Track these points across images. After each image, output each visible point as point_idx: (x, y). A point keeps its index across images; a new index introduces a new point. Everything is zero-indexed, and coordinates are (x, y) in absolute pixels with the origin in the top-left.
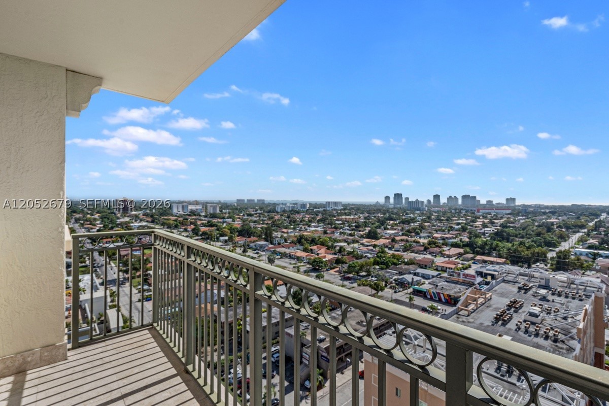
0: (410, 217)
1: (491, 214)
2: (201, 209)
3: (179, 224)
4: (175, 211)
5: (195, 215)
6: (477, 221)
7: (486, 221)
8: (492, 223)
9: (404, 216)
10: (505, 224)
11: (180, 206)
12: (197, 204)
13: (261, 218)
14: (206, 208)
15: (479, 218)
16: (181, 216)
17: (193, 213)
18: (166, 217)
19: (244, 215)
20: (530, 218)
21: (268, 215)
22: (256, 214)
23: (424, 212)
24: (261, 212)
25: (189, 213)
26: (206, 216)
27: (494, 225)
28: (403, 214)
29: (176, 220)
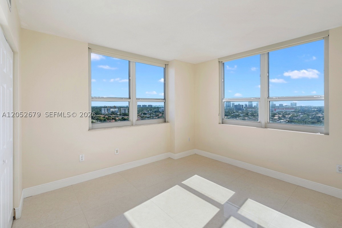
0: (236, 114)
1: (283, 112)
2: (118, 111)
3: (106, 119)
4: (103, 112)
5: (114, 114)
6: (275, 116)
7: (280, 116)
8: (284, 117)
9: (233, 113)
10: (292, 118)
11: (106, 109)
12: (115, 108)
13: (151, 116)
14: (120, 111)
15: (276, 114)
16: (107, 115)
17: (113, 113)
18: (98, 116)
19: (141, 114)
20: (306, 114)
21: (155, 114)
22: (148, 113)
23: (244, 111)
24: (151, 112)
25: (111, 113)
26: (120, 115)
27: (285, 118)
28: (232, 113)
29: (104, 117)
